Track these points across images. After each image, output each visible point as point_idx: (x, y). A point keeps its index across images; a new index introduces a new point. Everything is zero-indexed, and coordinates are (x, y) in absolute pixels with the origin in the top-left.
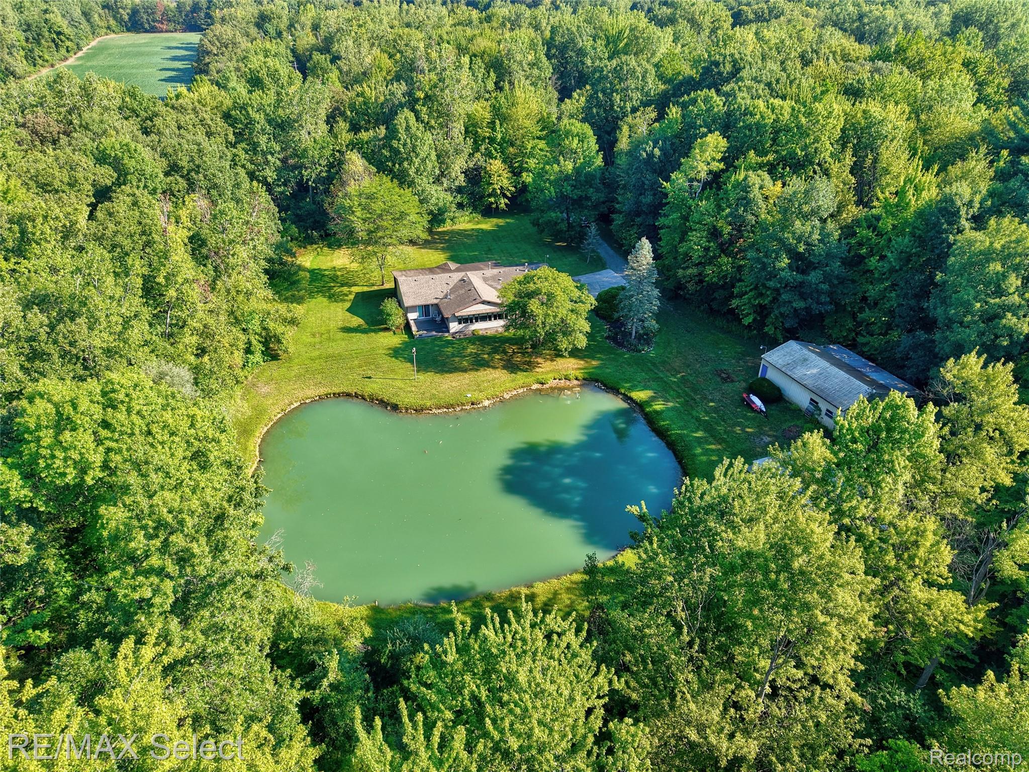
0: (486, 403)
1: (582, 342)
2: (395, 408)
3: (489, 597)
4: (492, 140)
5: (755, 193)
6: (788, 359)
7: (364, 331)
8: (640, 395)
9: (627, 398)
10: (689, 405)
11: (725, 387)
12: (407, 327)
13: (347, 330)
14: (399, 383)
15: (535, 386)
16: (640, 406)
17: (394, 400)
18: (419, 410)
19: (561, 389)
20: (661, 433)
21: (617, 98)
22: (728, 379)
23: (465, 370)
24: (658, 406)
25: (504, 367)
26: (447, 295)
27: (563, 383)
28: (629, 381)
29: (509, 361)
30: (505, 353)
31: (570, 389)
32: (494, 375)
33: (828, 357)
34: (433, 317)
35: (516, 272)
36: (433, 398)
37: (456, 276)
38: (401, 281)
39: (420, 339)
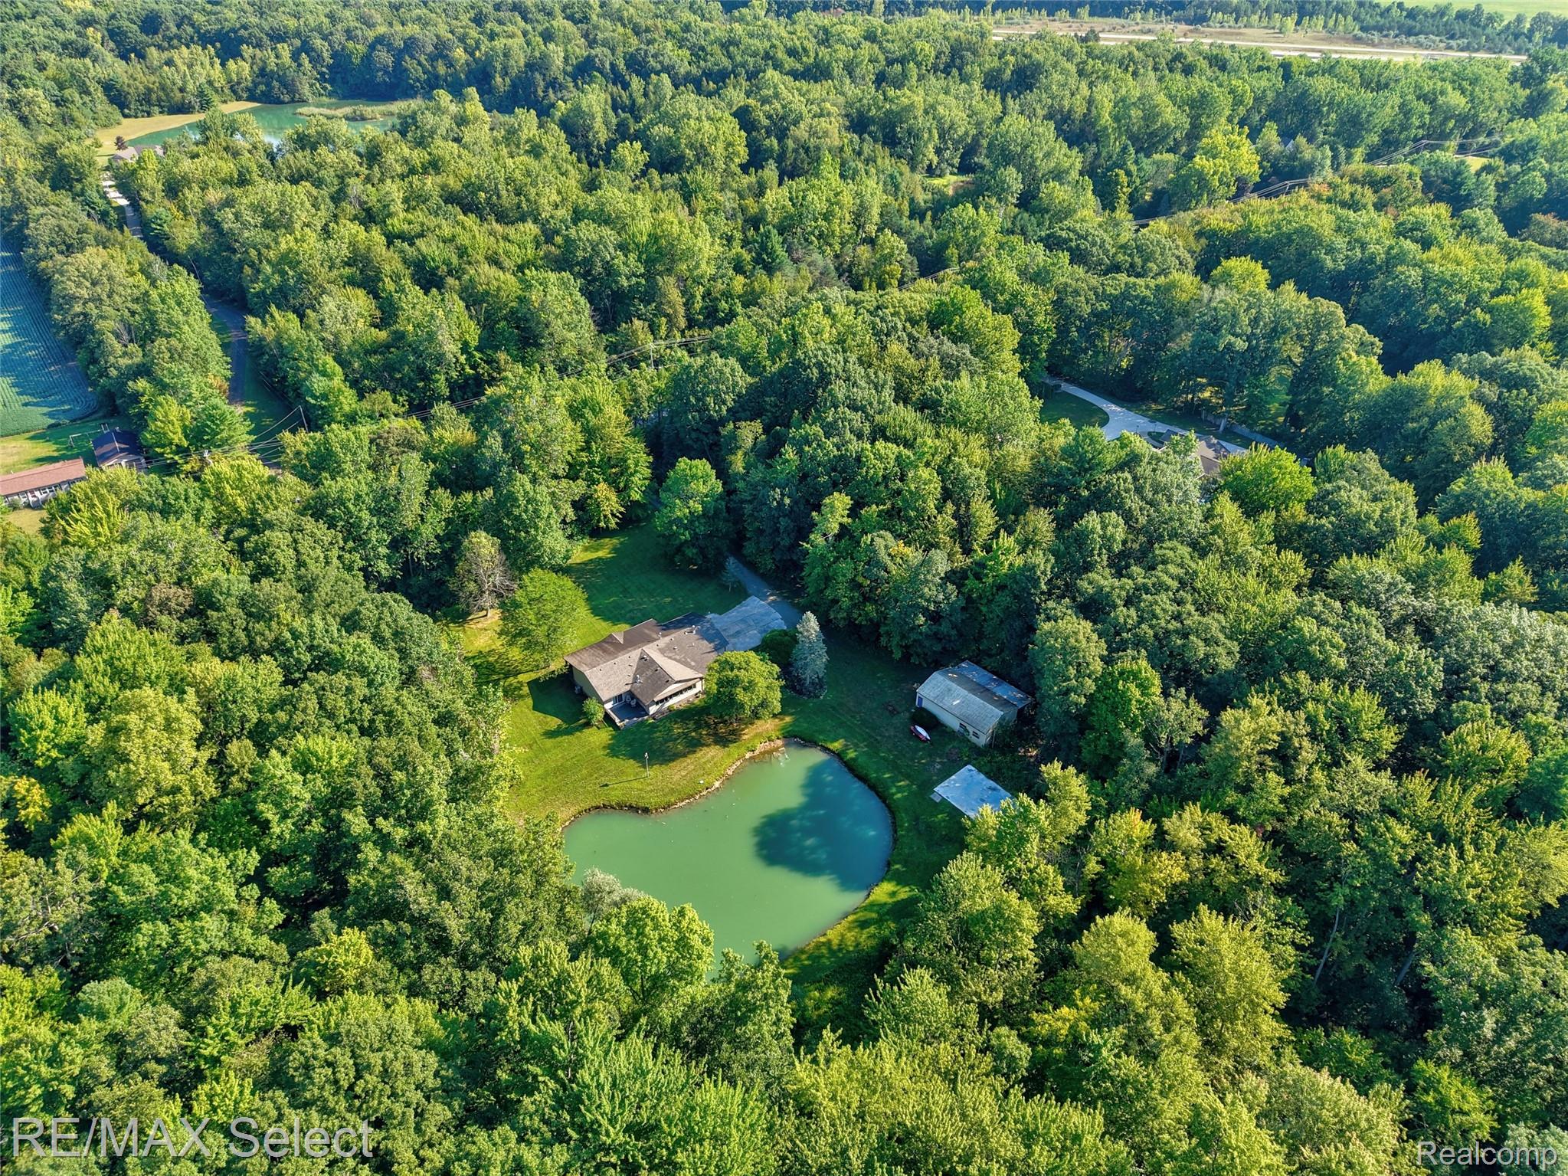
0: (717, 784)
1: (777, 707)
2: (646, 810)
3: (802, 952)
4: (591, 464)
5: (882, 554)
6: (937, 691)
7: (568, 732)
8: (836, 746)
9: (825, 749)
10: (874, 746)
11: (895, 721)
12: (607, 717)
13: (551, 734)
14: (635, 784)
15: (748, 755)
16: (839, 756)
17: (641, 804)
18: (667, 807)
19: (770, 752)
20: (862, 778)
21: (710, 400)
22: (894, 712)
23: (685, 755)
24: (851, 754)
25: (716, 743)
26: (635, 679)
27: (768, 745)
28: (821, 732)
29: (716, 734)
30: (708, 725)
31: (777, 749)
32: (711, 754)
33: (964, 681)
34: (630, 704)
35: (686, 636)
36: (672, 791)
37: (635, 654)
38: (587, 673)
39: (627, 729)
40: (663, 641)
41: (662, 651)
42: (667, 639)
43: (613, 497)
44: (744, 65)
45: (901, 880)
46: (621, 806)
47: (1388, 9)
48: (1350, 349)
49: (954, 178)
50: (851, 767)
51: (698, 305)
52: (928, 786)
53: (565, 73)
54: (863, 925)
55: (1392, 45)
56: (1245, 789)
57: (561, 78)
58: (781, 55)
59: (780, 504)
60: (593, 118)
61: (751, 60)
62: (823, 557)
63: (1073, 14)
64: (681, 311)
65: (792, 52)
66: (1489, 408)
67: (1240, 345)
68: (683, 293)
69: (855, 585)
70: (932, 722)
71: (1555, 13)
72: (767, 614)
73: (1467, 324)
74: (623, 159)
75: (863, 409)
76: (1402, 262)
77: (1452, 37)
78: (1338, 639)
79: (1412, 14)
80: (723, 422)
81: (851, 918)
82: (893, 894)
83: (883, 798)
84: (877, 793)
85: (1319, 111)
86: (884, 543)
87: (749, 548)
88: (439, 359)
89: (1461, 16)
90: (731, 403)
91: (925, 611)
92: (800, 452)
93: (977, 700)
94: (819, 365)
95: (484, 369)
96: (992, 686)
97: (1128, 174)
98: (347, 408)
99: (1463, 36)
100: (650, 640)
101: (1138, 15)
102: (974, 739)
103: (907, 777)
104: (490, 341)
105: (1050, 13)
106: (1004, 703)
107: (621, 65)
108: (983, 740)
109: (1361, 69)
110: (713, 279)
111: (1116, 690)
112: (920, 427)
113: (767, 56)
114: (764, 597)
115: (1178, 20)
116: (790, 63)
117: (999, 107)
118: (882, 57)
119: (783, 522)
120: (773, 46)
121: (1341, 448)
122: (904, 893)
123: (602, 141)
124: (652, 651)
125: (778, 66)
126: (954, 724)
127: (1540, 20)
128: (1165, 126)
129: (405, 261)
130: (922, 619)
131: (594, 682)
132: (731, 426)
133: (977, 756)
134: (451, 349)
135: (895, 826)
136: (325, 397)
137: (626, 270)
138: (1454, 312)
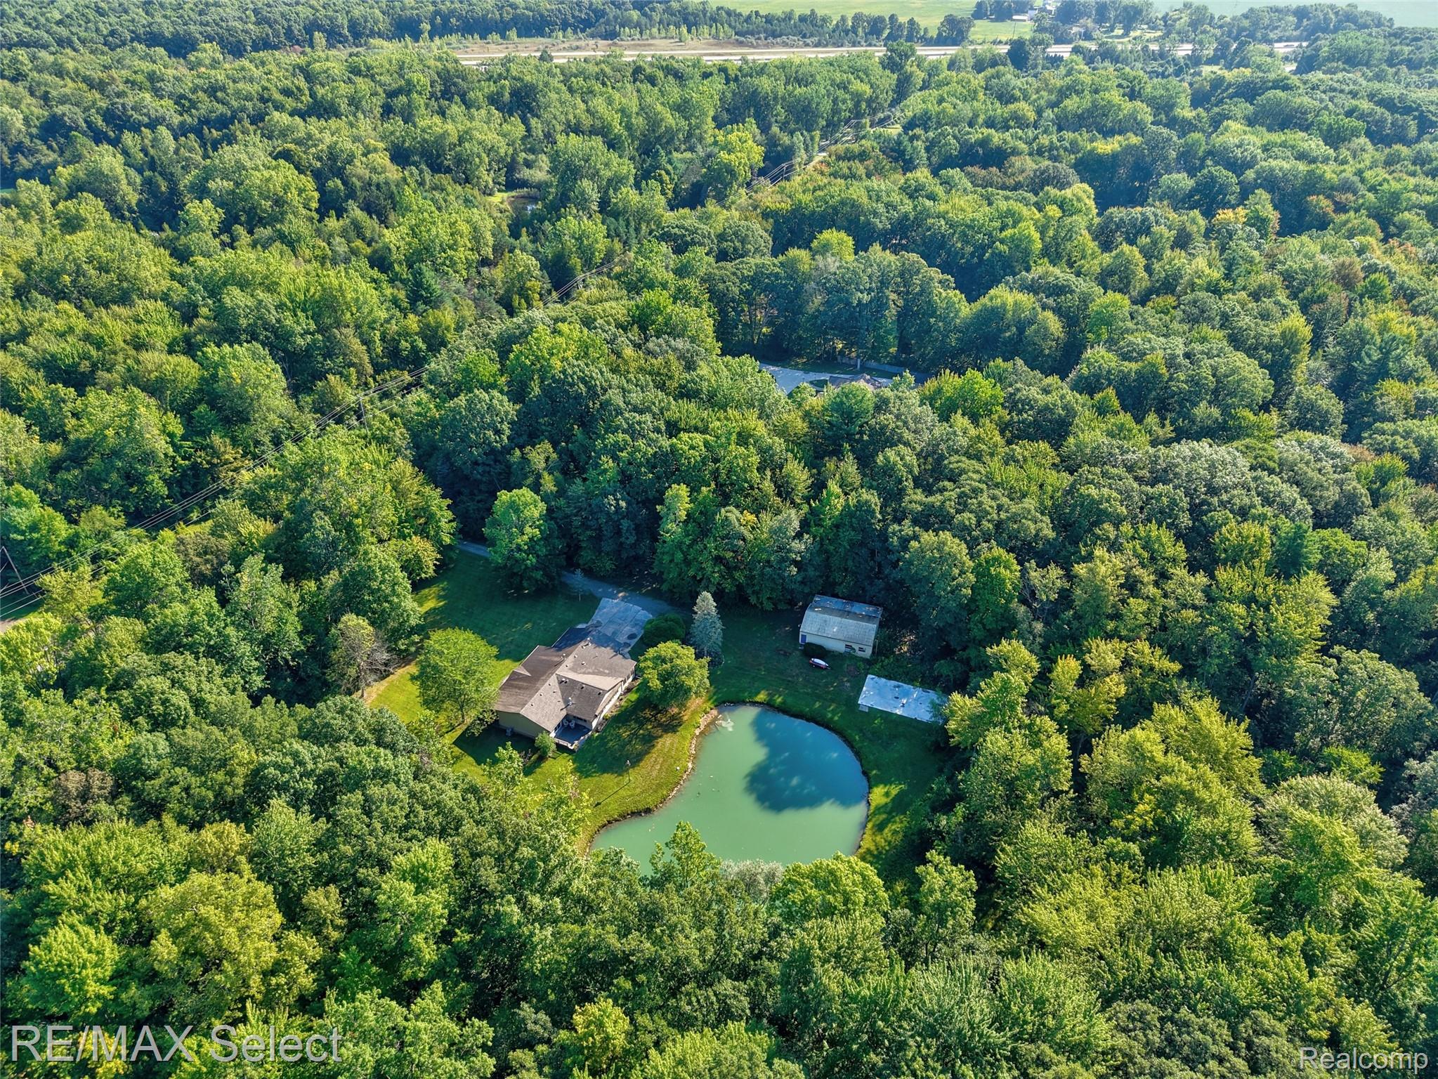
0: (690, 765)
2: (648, 811)
5: (735, 525)
6: (815, 626)
8: (762, 697)
9: (754, 703)
10: (791, 686)
11: (790, 660)
12: (558, 745)
14: (623, 793)
15: (697, 732)
16: (768, 704)
17: (640, 806)
18: (663, 800)
19: (713, 722)
20: (798, 716)
22: (786, 654)
23: (647, 752)
24: (778, 699)
25: (665, 731)
26: (566, 702)
27: (709, 718)
28: (744, 691)
29: (660, 725)
30: (648, 720)
31: (716, 718)
32: (666, 742)
33: (826, 610)
34: (571, 727)
35: (584, 649)
36: (660, 786)
37: (553, 680)
38: (522, 712)
39: (581, 749)
40: (569, 661)
41: (573, 669)
42: (571, 658)
43: (428, 545)
44: (243, 109)
45: (885, 781)
46: (623, 816)
47: (749, 17)
48: (938, 289)
49: (505, 195)
50: (783, 710)
51: (379, 348)
52: (852, 703)
53: (32, 136)
54: (880, 828)
55: (767, 46)
56: (1117, 616)
57: (27, 141)
58: (277, 96)
59: (618, 507)
60: (118, 181)
61: (249, 105)
62: (681, 543)
63: (503, 37)
64: (366, 359)
65: (286, 92)
66: (1054, 311)
67: (866, 298)
68: (364, 342)
69: (719, 560)
70: (821, 652)
71: (866, 12)
72: (627, 610)
73: (993, 254)
74: (198, 219)
75: (648, 409)
76: (929, 216)
77: (804, 36)
78: (1114, 494)
79: (769, 19)
80: (507, 450)
81: (870, 825)
82: (887, 794)
83: (826, 725)
84: (817, 723)
85: (768, 105)
86: (736, 517)
87: (586, 556)
88: (148, 457)
89: (803, 19)
90: (508, 432)
91: (795, 563)
92: (615, 458)
93: (850, 622)
94: (582, 380)
95: (201, 458)
96: (848, 608)
97: (668, 173)
98: (64, 534)
99: (812, 35)
100: (558, 664)
101: (560, 34)
102: (860, 654)
103: (833, 701)
104: (194, 429)
105: (483, 37)
106: (869, 618)
107: (100, 122)
108: (868, 652)
109: (782, 67)
110: (388, 321)
111: (990, 575)
112: (705, 415)
113: (263, 100)
114: (614, 597)
115: (593, 36)
116: (290, 103)
117: (522, 128)
118: (380, 90)
119: (625, 524)
120: (264, 88)
121: (999, 361)
122: (895, 791)
123: (134, 202)
124: (565, 671)
125: (279, 107)
126: (840, 647)
127: (857, 18)
128: (668, 129)
129: (30, 365)
130: (794, 570)
131: (533, 718)
132: (518, 452)
133: (869, 665)
134: (161, 446)
135: (849, 742)
136: (34, 527)
137: (299, 329)
138: (982, 248)
